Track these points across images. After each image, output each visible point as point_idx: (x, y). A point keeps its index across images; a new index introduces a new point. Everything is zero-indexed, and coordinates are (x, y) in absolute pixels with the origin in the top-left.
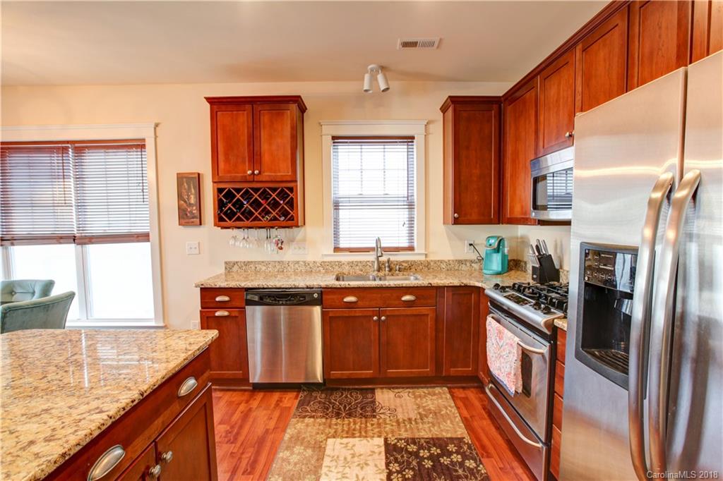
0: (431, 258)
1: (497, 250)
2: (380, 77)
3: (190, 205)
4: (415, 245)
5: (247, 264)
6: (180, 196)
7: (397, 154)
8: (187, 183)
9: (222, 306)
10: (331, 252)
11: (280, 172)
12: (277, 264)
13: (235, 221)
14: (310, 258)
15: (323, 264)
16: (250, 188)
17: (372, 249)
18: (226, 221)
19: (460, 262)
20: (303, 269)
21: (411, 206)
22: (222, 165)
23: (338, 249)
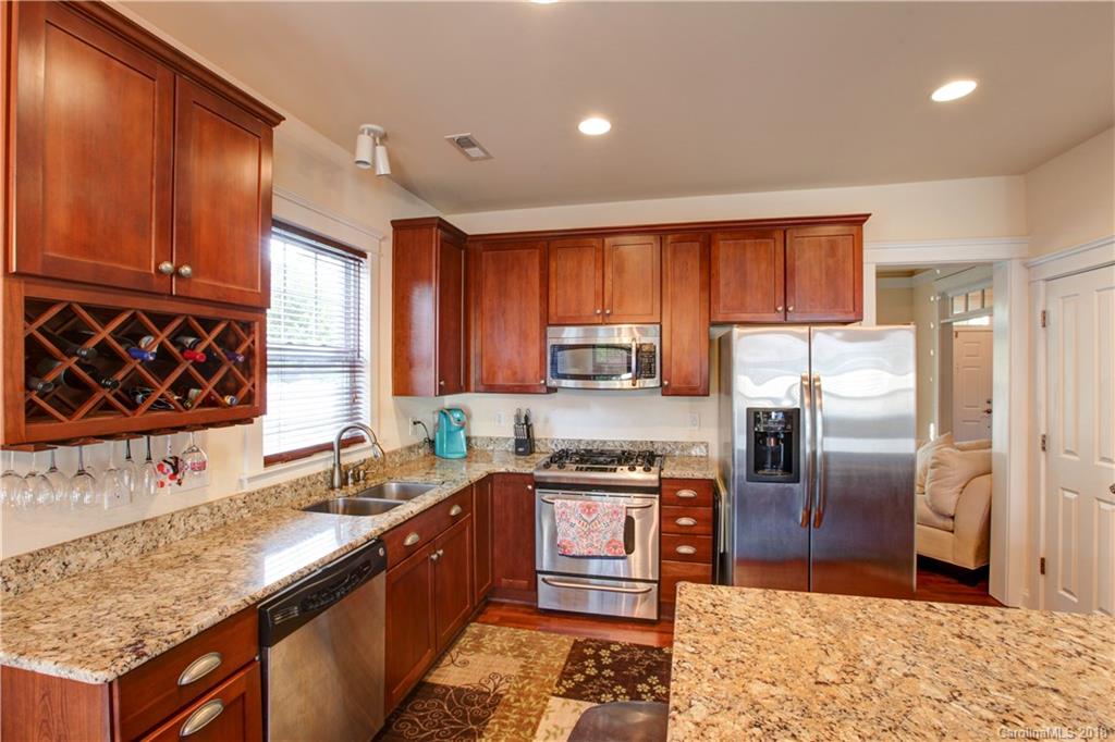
1: (463, 427)
7: (332, 275)
10: (260, 469)
11: (234, 281)
12: (138, 531)
13: (87, 415)
15: (249, 500)
16: (145, 312)
18: (53, 418)
20: (207, 524)
23: (269, 461)
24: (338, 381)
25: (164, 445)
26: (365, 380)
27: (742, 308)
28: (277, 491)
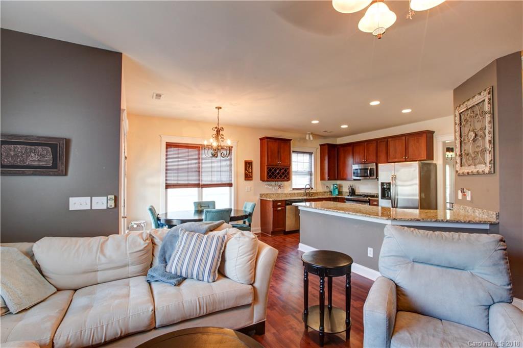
0: (318, 191)
1: (337, 188)
2: (311, 136)
3: (249, 173)
4: (313, 187)
5: (267, 194)
6: (246, 169)
7: (306, 158)
8: (248, 165)
9: (279, 206)
10: (292, 190)
11: (286, 163)
14: (286, 192)
15: (290, 194)
16: (277, 168)
17: (304, 189)
18: (269, 179)
19: (325, 192)
21: (311, 174)
22: (270, 160)
23: (293, 189)
24: (308, 177)
25: (279, 183)
26: (313, 177)
27: (395, 158)
28: (294, 194)
